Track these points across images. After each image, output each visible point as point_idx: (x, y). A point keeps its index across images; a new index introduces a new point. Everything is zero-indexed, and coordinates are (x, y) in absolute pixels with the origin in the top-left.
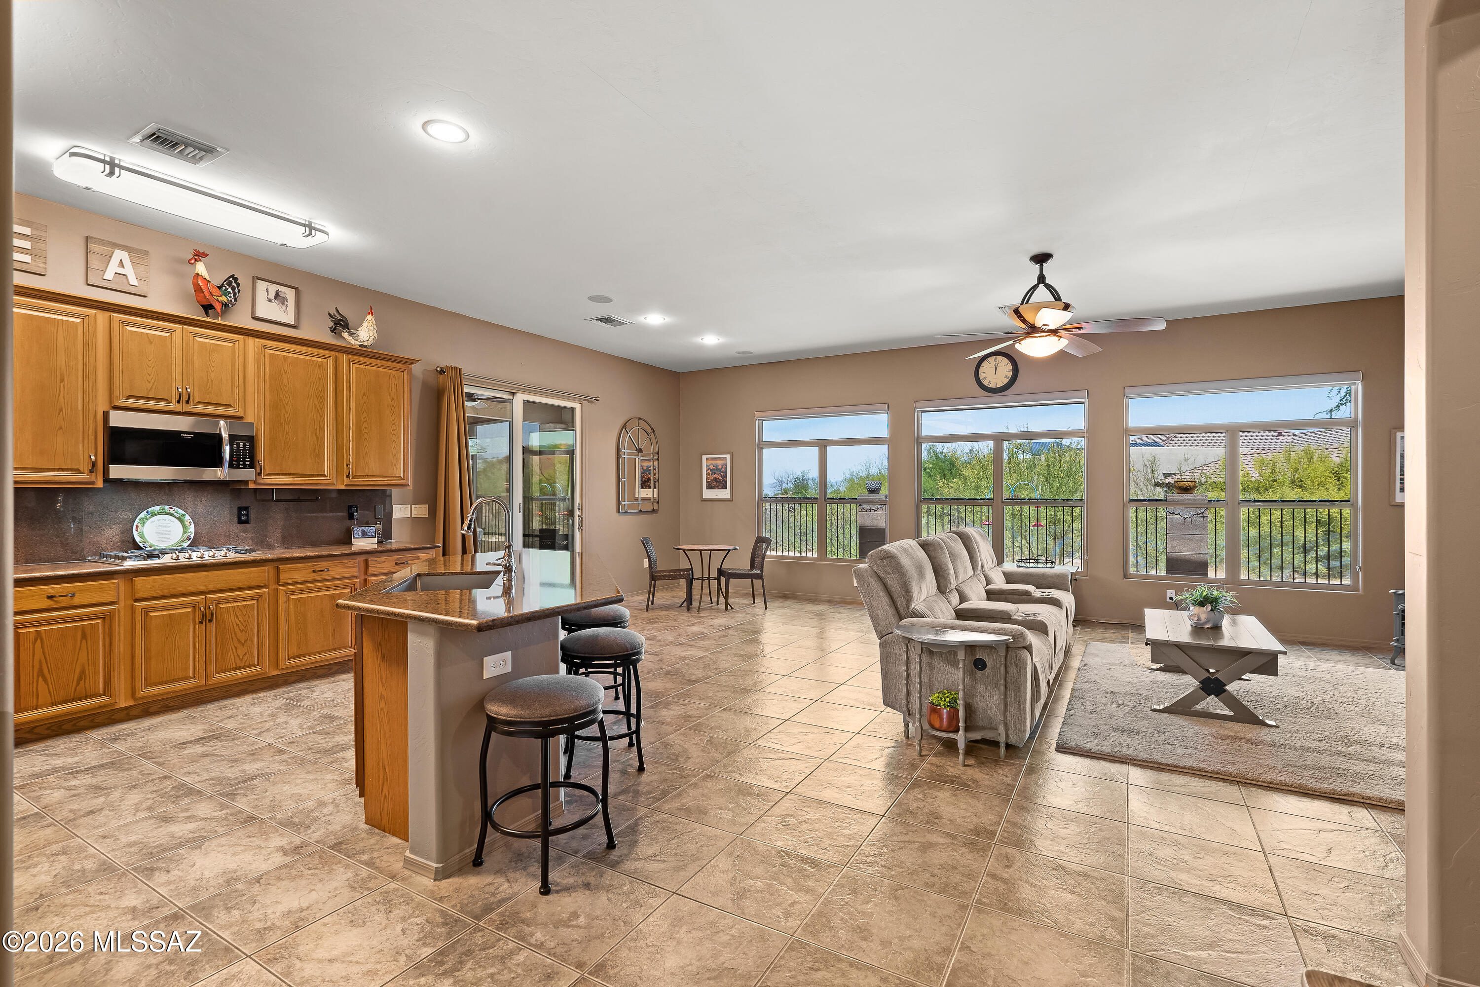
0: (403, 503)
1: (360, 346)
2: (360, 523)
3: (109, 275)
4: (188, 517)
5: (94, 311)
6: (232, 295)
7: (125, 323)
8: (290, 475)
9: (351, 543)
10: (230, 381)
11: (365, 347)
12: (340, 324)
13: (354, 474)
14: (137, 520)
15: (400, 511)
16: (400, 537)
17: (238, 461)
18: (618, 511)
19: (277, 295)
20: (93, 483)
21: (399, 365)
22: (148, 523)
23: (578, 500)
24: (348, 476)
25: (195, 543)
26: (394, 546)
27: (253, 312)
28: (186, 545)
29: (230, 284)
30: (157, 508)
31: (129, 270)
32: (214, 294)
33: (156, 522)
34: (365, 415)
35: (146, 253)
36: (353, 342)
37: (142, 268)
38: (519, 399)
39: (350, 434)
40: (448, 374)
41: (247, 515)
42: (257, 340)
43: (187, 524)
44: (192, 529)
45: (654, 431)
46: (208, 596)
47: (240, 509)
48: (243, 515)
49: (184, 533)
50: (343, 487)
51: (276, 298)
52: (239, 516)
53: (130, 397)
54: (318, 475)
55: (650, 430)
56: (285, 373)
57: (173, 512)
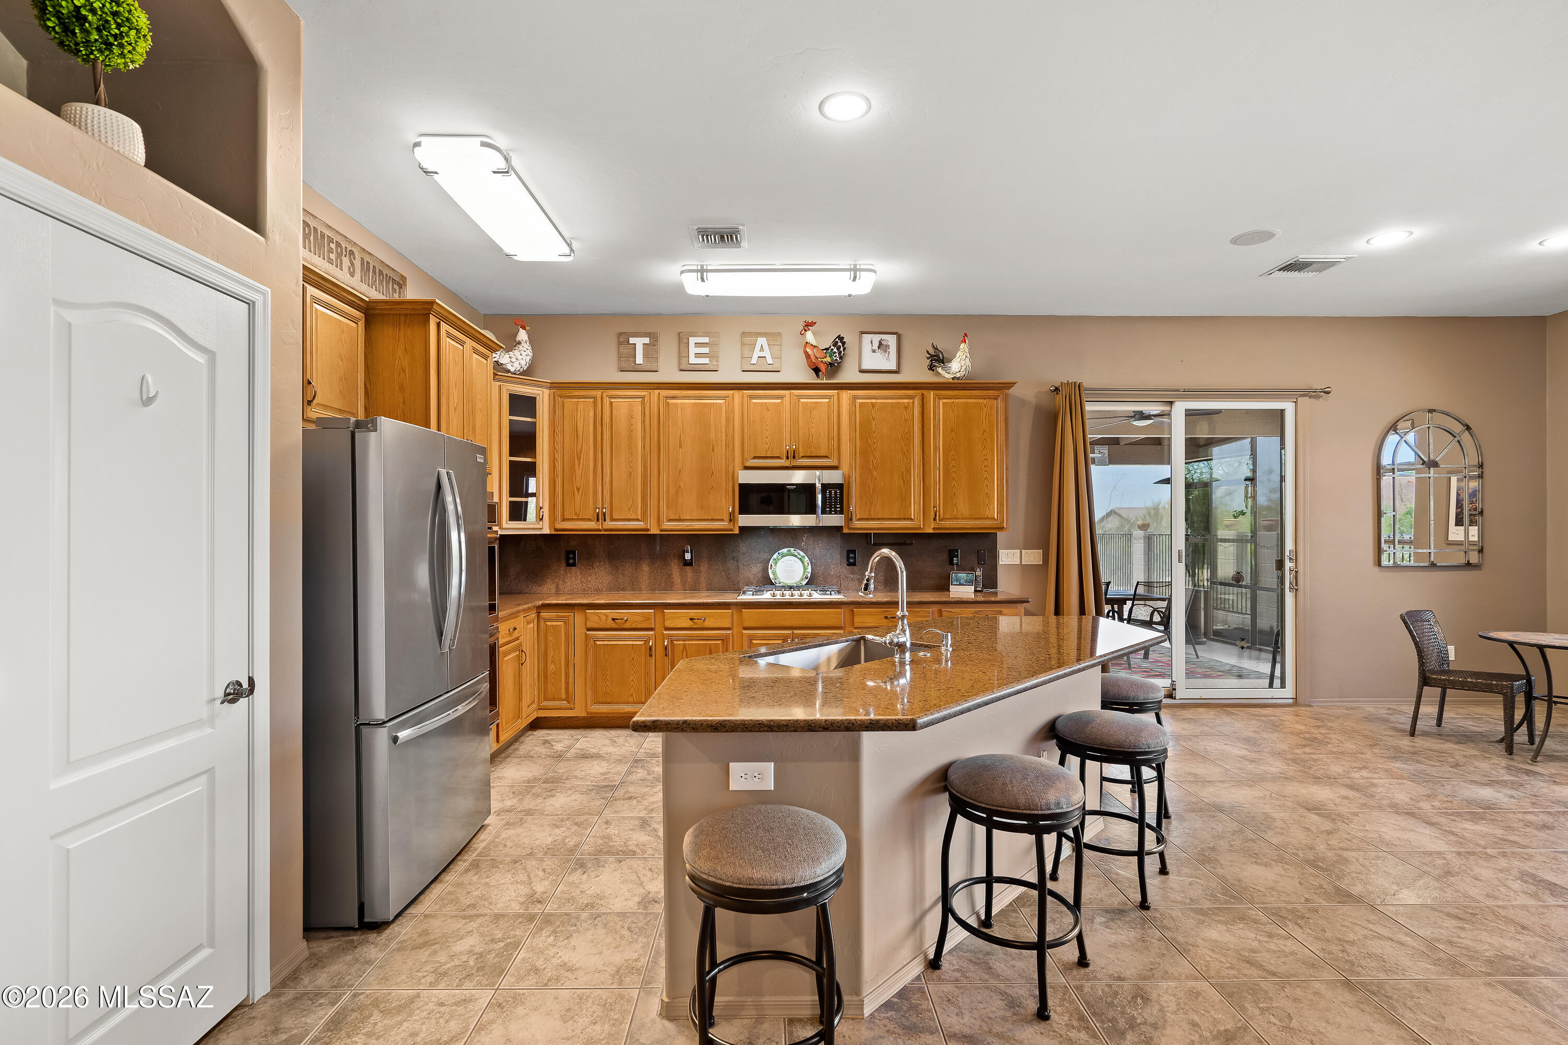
0: (1009, 547)
1: (953, 378)
2: (961, 568)
3: (754, 361)
4: (806, 559)
5: (731, 392)
6: (837, 354)
7: (752, 397)
8: (878, 519)
9: (948, 590)
10: (827, 435)
11: (958, 378)
12: (937, 359)
13: (942, 517)
14: (772, 560)
15: (1007, 557)
16: (1007, 586)
17: (831, 508)
18: (1379, 563)
19: (880, 344)
20: (732, 530)
21: (991, 393)
22: (780, 563)
23: (1289, 545)
24: (935, 519)
25: (812, 582)
26: (1000, 597)
27: (860, 365)
28: (804, 583)
29: (834, 346)
30: (785, 550)
31: (767, 353)
32: (818, 356)
33: (785, 562)
34: (952, 452)
35: (779, 334)
36: (947, 376)
37: (776, 348)
38: (1180, 408)
39: (937, 475)
40: (1064, 391)
41: (855, 558)
42: (849, 392)
43: (806, 564)
44: (809, 570)
45: (1468, 428)
46: (795, 632)
47: (849, 552)
48: (851, 557)
49: (804, 572)
50: (931, 531)
51: (879, 348)
52: (848, 558)
53: (755, 458)
54: (905, 519)
55: (1457, 428)
56: (874, 419)
57: (797, 554)
